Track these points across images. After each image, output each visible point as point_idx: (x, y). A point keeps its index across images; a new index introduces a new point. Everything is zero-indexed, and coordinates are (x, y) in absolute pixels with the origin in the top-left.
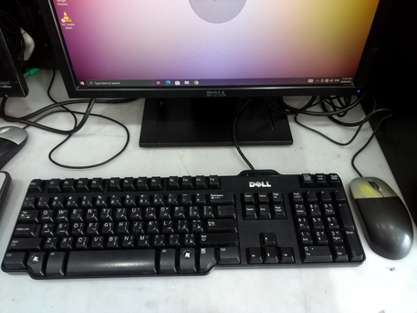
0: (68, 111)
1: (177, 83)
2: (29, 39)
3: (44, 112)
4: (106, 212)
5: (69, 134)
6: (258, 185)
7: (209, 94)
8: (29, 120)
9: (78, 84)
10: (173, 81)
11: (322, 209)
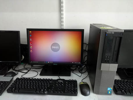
0: (27, 70)
2: (23, 57)
3: (22, 69)
4: (29, 83)
5: (26, 73)
6: (60, 81)
7: (54, 64)
8: (19, 71)
9: (31, 62)
10: (48, 62)
11: (71, 85)
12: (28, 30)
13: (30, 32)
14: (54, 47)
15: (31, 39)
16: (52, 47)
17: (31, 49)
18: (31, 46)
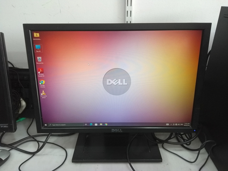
1: (96, 125)
3: (23, 141)
5: (33, 154)
7: (113, 130)
8: (13, 146)
9: (43, 125)
10: (94, 123)
12: (29, 29)
13: (36, 35)
14: (112, 82)
15: (39, 59)
16: (108, 80)
17: (43, 89)
18: (43, 79)
